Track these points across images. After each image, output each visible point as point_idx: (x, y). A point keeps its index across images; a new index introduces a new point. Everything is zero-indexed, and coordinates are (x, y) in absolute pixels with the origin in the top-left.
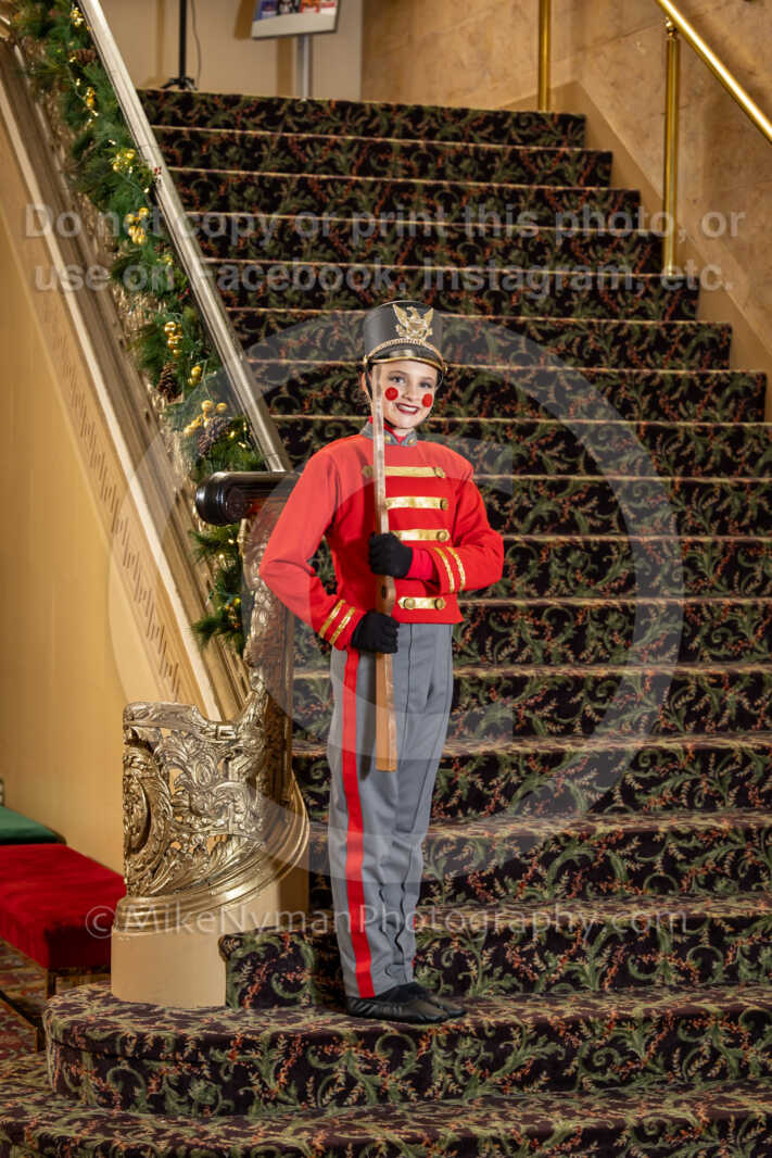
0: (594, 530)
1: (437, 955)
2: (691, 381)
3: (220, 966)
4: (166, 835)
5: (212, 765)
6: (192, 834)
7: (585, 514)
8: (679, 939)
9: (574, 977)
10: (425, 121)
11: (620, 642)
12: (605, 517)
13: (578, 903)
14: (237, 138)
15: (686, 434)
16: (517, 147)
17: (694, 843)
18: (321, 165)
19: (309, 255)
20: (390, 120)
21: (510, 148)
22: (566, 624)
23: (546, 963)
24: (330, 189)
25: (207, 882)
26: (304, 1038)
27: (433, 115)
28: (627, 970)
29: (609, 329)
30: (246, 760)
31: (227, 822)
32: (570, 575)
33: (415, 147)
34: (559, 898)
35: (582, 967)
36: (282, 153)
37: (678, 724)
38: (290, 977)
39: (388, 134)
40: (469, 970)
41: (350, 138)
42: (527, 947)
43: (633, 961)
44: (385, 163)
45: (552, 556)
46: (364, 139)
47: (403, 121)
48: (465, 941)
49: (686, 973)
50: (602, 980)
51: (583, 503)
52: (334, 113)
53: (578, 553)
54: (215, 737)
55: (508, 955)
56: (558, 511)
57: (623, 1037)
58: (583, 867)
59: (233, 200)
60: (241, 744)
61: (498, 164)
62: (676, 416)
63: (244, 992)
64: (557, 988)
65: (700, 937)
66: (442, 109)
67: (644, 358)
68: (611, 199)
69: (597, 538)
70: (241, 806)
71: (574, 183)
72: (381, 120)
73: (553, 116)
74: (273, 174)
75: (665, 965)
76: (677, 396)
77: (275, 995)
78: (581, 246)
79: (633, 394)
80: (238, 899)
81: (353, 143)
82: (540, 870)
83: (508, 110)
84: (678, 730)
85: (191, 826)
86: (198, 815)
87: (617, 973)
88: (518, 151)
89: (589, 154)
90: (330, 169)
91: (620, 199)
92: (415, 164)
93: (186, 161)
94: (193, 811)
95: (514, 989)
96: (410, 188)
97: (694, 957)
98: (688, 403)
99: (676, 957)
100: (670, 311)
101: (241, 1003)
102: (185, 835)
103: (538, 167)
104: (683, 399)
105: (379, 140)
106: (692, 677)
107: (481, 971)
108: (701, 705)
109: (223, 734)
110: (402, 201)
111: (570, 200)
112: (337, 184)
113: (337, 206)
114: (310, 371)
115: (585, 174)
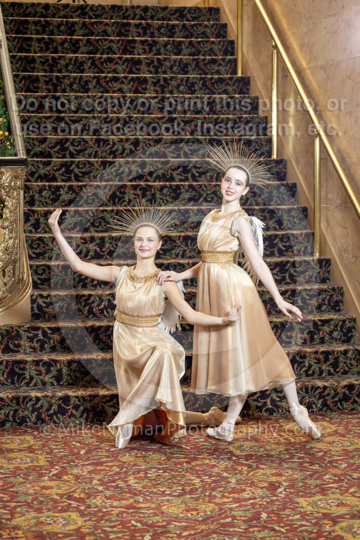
0: (180, 180)
10: (150, 12)
12: (186, 175)
14: (64, 22)
18: (100, 32)
19: (87, 71)
20: (134, 12)
21: (183, 23)
24: (100, 43)
27: (153, 9)
33: (141, 24)
36: (84, 28)
39: (132, 19)
44: (129, 31)
45: (156, 190)
46: (120, 21)
47: (140, 12)
51: (176, 170)
52: (110, 10)
56: (166, 173)
59: (59, 48)
61: (177, 30)
68: (222, 44)
71: (210, 37)
72: (130, 12)
73: (205, 8)
74: (77, 37)
78: (204, 64)
81: (114, 23)
83: (186, 6)
88: (187, 24)
89: (217, 24)
90: (104, 34)
91: (226, 43)
92: (141, 31)
93: (43, 32)
96: (134, 41)
100: (238, 91)
103: (194, 30)
105: (126, 21)
110: (131, 47)
111: (203, 44)
112: (103, 41)
113: (103, 50)
114: (73, 119)
115: (216, 33)
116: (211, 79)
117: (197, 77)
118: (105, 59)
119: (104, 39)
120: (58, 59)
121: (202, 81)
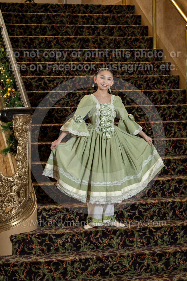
1: (71, 239)
2: (158, 78)
5: (7, 189)
6: (2, 208)
8: (140, 234)
9: (110, 245)
10: (89, 9)
14: (35, 15)
15: (155, 93)
16: (114, 15)
17: (147, 207)
18: (59, 22)
20: (79, 9)
21: (112, 15)
23: (102, 241)
24: (60, 28)
25: (6, 221)
26: (31, 263)
27: (91, 7)
28: (126, 242)
30: (17, 187)
31: (12, 204)
33: (85, 16)
35: (113, 242)
36: (48, 19)
38: (30, 246)
39: (79, 13)
40: (81, 243)
41: (67, 14)
42: (97, 237)
43: (127, 240)
44: (77, 21)
46: (71, 14)
47: (83, 9)
49: (143, 243)
50: (118, 245)
52: (63, 7)
54: (7, 181)
55: (91, 239)
57: (122, 261)
59: (33, 32)
60: (15, 182)
61: (109, 20)
62: (154, 88)
63: (17, 251)
64: (106, 248)
65: (146, 233)
66: (94, 5)
68: (140, 28)
70: (15, 199)
71: (131, 24)
72: (77, 9)
73: (125, 6)
74: (44, 25)
76: (154, 82)
77: (26, 251)
78: (130, 42)
79: (141, 82)
80: (15, 225)
83: (113, 4)
85: (1, 205)
86: (3, 202)
87: (123, 244)
89: (135, 16)
90: (61, 23)
91: (142, 28)
92: (85, 21)
93: (21, 22)
95: (93, 248)
97: (145, 238)
98: (157, 84)
99: (140, 239)
100: (155, 59)
101: (16, 254)
103: (120, 20)
104: (156, 83)
105: (75, 14)
107: (84, 244)
109: (9, 180)
110: (81, 31)
111: (128, 29)
112: (62, 27)
113: (62, 33)
114: (50, 79)
115: (134, 22)
118: (65, 39)
119: (63, 26)
120: (34, 39)
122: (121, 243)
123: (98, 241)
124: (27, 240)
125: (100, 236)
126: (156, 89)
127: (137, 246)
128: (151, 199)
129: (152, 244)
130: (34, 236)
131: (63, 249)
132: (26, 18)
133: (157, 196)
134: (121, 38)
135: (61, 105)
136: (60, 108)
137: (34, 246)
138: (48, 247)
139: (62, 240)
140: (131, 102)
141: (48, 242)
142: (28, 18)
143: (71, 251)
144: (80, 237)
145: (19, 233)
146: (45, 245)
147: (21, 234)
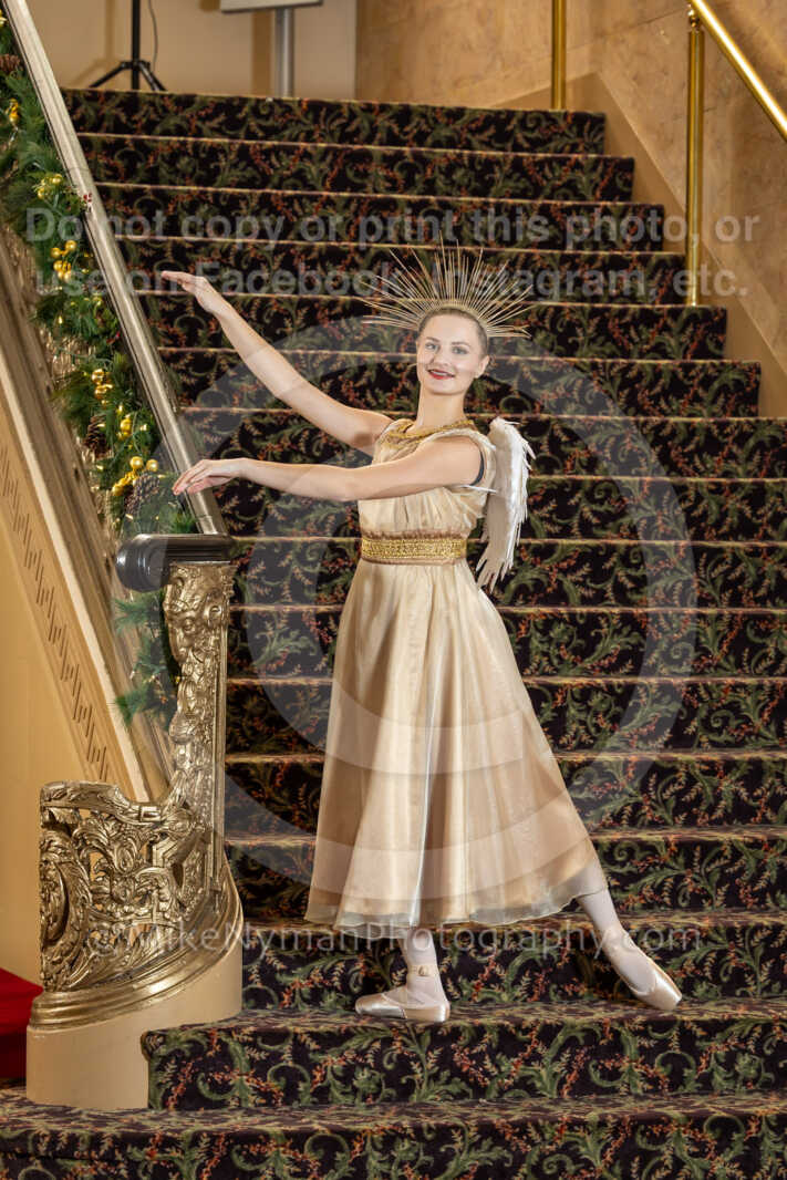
0: (585, 601)
1: (378, 1056)
2: (708, 430)
3: (142, 1065)
4: (85, 925)
5: (135, 849)
6: (113, 923)
7: (576, 583)
8: (646, 1043)
9: (529, 1082)
10: (414, 124)
11: (606, 725)
12: (599, 586)
13: (539, 1006)
14: (189, 146)
15: (697, 493)
16: (520, 154)
18: (288, 177)
20: (371, 123)
21: (511, 155)
22: (543, 705)
23: (498, 1066)
24: (296, 206)
25: (129, 975)
26: (229, 1137)
27: (424, 116)
28: (589, 1077)
29: (615, 370)
30: (172, 844)
31: (151, 911)
32: (553, 651)
33: (400, 155)
34: (519, 1002)
35: (538, 1072)
36: (242, 165)
37: (666, 816)
38: (218, 1077)
39: (369, 141)
40: (414, 1073)
41: (323, 145)
42: (477, 1049)
43: (596, 1067)
44: (365, 175)
45: (532, 630)
46: (339, 146)
47: (387, 124)
48: (408, 1042)
49: (654, 1081)
50: (560, 1088)
51: (572, 570)
52: (306, 114)
53: (562, 625)
54: (138, 818)
55: (456, 1057)
56: (544, 579)
57: (576, 1143)
58: (545, 967)
60: (166, 826)
61: (498, 175)
62: (691, 470)
63: (168, 1093)
64: (510, 1094)
65: (670, 1041)
66: (434, 109)
67: (657, 404)
69: (584, 610)
70: (166, 893)
71: (590, 196)
72: (361, 122)
73: (566, 115)
74: (230, 190)
75: (631, 1072)
76: (691, 447)
77: (201, 1096)
80: (162, 993)
81: (327, 150)
82: (498, 970)
83: (513, 108)
84: (665, 823)
85: (111, 914)
86: (120, 903)
87: (578, 1081)
88: (522, 158)
89: (606, 160)
90: (299, 183)
92: (399, 176)
93: (130, 173)
94: (114, 899)
95: (463, 1095)
96: (392, 204)
97: (664, 1063)
98: (705, 455)
99: (643, 1063)
100: (693, 347)
101: (165, 1105)
102: (105, 924)
103: (544, 177)
104: (699, 451)
105: (357, 147)
106: (681, 763)
107: (426, 1074)
108: (692, 795)
109: (147, 815)
112: (304, 201)
114: (266, 420)
115: (602, 185)
116: (623, 313)
117: (582, 308)
118: (320, 252)
119: (306, 197)
120: (189, 250)
121: (596, 321)
122: (571, 1079)
123: (483, 1065)
124: (210, 1053)
125: (490, 1046)
126: (701, 474)
127: (633, 1090)
128: (683, 914)
129: (691, 1086)
130: (235, 1036)
131: (343, 1093)
132: (151, 160)
133: (706, 904)
134: (552, 255)
135: (311, 527)
136: (313, 543)
137: (234, 1079)
138: (288, 1080)
139: (341, 1055)
140: (597, 525)
141: (290, 1064)
142: (159, 159)
143: (374, 1099)
144: (414, 1047)
145: (178, 1025)
146: (277, 1076)
147: (183, 1028)
